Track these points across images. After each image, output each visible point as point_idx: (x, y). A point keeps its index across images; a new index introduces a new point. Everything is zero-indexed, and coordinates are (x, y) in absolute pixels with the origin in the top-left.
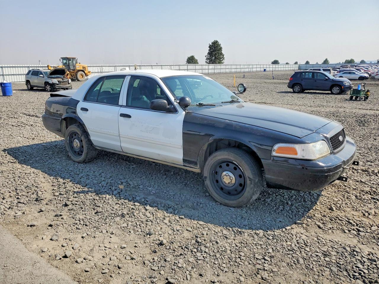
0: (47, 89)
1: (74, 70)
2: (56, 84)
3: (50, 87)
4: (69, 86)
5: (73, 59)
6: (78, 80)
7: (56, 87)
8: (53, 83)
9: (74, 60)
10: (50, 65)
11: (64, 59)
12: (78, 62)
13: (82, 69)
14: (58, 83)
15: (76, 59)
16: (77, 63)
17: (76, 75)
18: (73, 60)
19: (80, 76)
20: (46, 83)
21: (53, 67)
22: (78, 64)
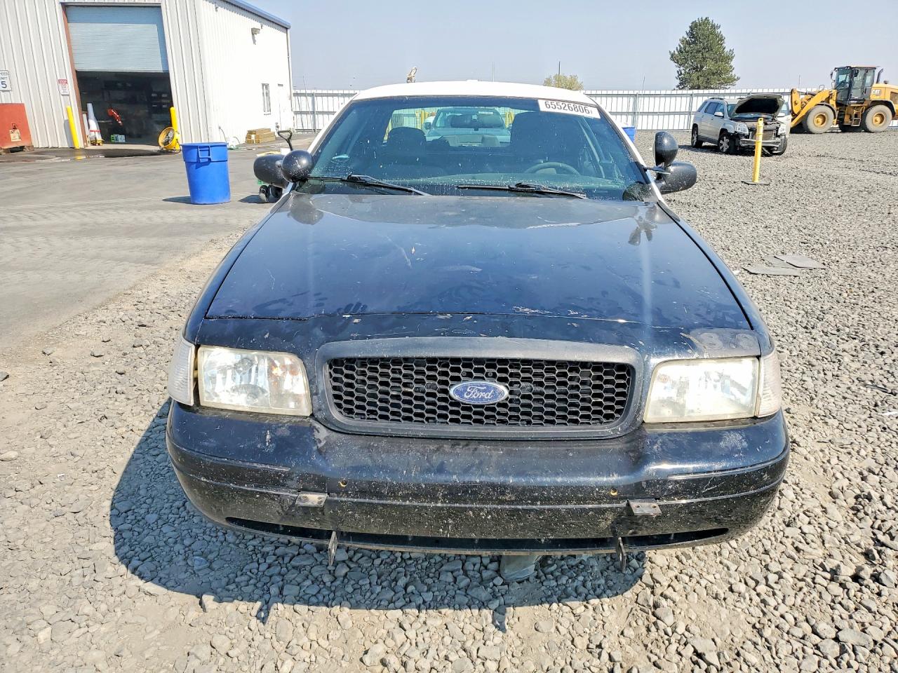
0: (721, 148)
1: (861, 101)
2: (744, 135)
3: (728, 144)
4: (774, 143)
5: (867, 70)
6: (867, 131)
7: (741, 143)
8: (736, 132)
9: (870, 73)
10: (798, 90)
11: (841, 71)
12: (882, 80)
13: (888, 99)
14: (747, 132)
15: (877, 72)
16: (877, 82)
17: (864, 115)
18: (865, 75)
19: (874, 119)
20: (724, 132)
21: (806, 94)
22: (881, 84)
